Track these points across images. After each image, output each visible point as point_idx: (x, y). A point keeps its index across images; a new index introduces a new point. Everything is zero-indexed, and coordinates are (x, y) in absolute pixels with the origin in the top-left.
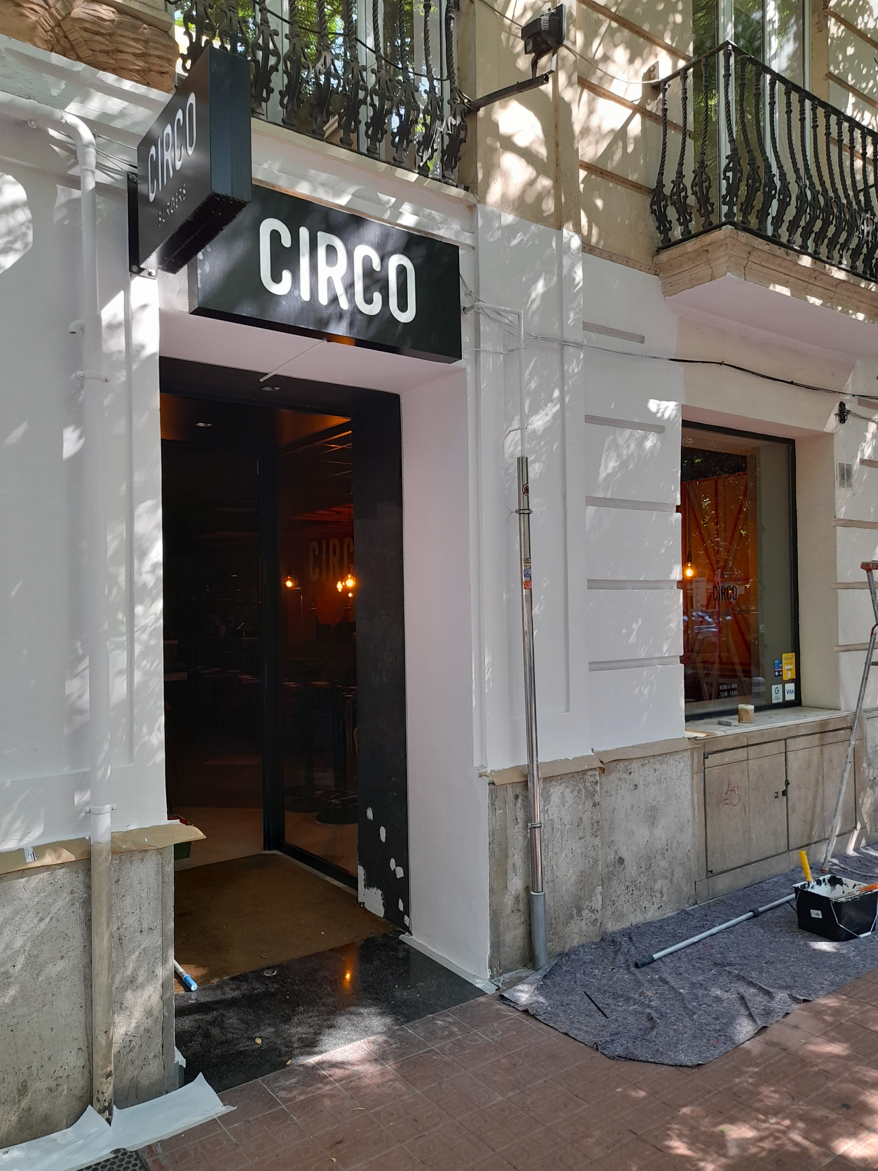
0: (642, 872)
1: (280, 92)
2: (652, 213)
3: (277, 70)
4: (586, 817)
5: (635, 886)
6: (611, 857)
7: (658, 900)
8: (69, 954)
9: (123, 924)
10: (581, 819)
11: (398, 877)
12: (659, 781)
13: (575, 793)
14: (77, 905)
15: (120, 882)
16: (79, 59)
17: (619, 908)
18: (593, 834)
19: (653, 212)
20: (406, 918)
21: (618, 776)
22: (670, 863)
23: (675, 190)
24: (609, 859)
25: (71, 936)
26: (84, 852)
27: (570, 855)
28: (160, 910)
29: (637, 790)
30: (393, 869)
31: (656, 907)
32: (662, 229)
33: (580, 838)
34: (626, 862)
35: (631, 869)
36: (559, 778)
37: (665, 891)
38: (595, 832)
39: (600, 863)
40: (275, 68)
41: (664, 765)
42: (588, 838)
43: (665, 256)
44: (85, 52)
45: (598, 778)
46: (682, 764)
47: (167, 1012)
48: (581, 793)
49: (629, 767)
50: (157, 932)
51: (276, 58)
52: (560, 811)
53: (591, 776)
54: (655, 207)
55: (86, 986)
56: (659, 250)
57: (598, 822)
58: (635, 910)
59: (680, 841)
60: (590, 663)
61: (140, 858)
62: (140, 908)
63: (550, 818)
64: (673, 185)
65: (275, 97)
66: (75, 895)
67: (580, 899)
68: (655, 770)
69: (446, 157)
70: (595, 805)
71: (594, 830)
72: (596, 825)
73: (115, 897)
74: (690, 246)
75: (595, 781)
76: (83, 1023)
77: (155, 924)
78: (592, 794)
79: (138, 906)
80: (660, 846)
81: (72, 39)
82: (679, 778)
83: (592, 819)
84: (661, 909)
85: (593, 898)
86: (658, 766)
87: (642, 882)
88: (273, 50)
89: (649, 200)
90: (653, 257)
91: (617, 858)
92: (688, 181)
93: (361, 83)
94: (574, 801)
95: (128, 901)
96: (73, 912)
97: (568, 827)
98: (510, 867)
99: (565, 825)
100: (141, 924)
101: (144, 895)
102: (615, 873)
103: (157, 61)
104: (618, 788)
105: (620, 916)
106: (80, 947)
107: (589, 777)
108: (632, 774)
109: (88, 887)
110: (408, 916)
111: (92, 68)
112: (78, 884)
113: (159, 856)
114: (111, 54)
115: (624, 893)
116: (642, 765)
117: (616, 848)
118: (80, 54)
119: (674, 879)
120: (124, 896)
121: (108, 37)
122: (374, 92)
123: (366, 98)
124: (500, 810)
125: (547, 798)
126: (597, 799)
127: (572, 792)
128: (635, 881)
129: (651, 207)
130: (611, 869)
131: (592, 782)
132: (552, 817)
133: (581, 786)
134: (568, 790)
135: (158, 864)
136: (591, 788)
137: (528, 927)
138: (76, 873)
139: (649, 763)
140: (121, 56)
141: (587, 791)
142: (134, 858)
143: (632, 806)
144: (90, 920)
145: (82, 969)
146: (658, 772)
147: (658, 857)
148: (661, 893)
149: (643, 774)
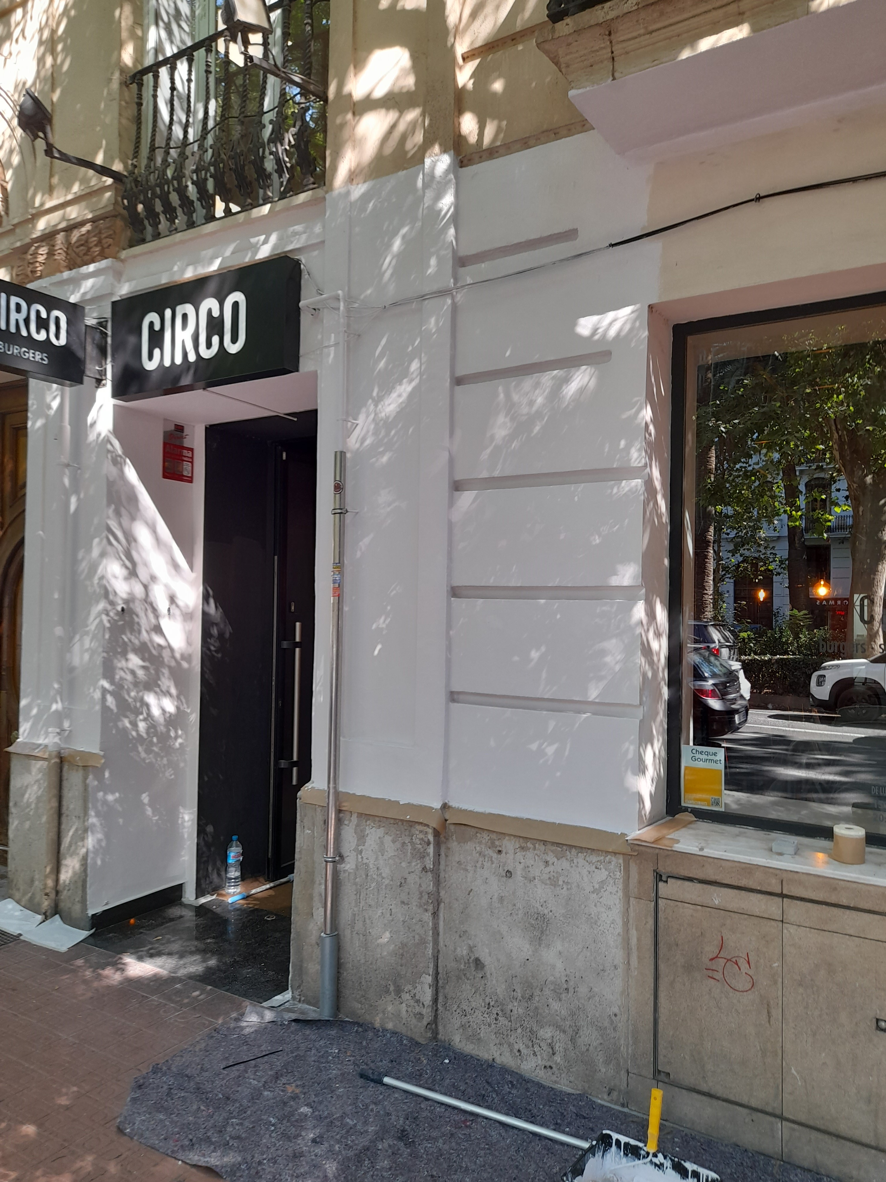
4: (413, 879)
6: (463, 952)
10: (402, 879)
13: (398, 845)
17: (474, 1025)
21: (478, 849)
27: (388, 916)
28: (83, 807)
29: (510, 880)
31: (541, 1062)
33: (403, 903)
34: (487, 970)
35: (496, 984)
36: (377, 819)
37: (559, 1049)
38: (425, 904)
39: (430, 946)
42: (414, 908)
45: (431, 837)
46: (605, 871)
48: (406, 847)
49: (497, 843)
50: (82, 821)
52: (377, 859)
53: (421, 832)
57: (429, 894)
58: (499, 1044)
61: (76, 769)
63: (365, 861)
67: (400, 975)
70: (423, 869)
71: (423, 901)
72: (425, 896)
75: (426, 840)
78: (420, 855)
83: (420, 885)
85: (418, 986)
86: (551, 858)
91: (472, 957)
94: (396, 853)
97: (387, 882)
101: (77, 794)
102: (469, 976)
104: (479, 865)
107: (417, 833)
108: (503, 854)
113: (84, 771)
116: (522, 848)
119: (580, 1042)
125: (362, 838)
126: (429, 863)
127: (394, 841)
128: (503, 1005)
132: (368, 861)
134: (388, 839)
135: (83, 776)
136: (420, 846)
139: (535, 849)
143: (501, 899)
146: (551, 868)
147: (547, 992)
148: (551, 1046)
149: (522, 861)
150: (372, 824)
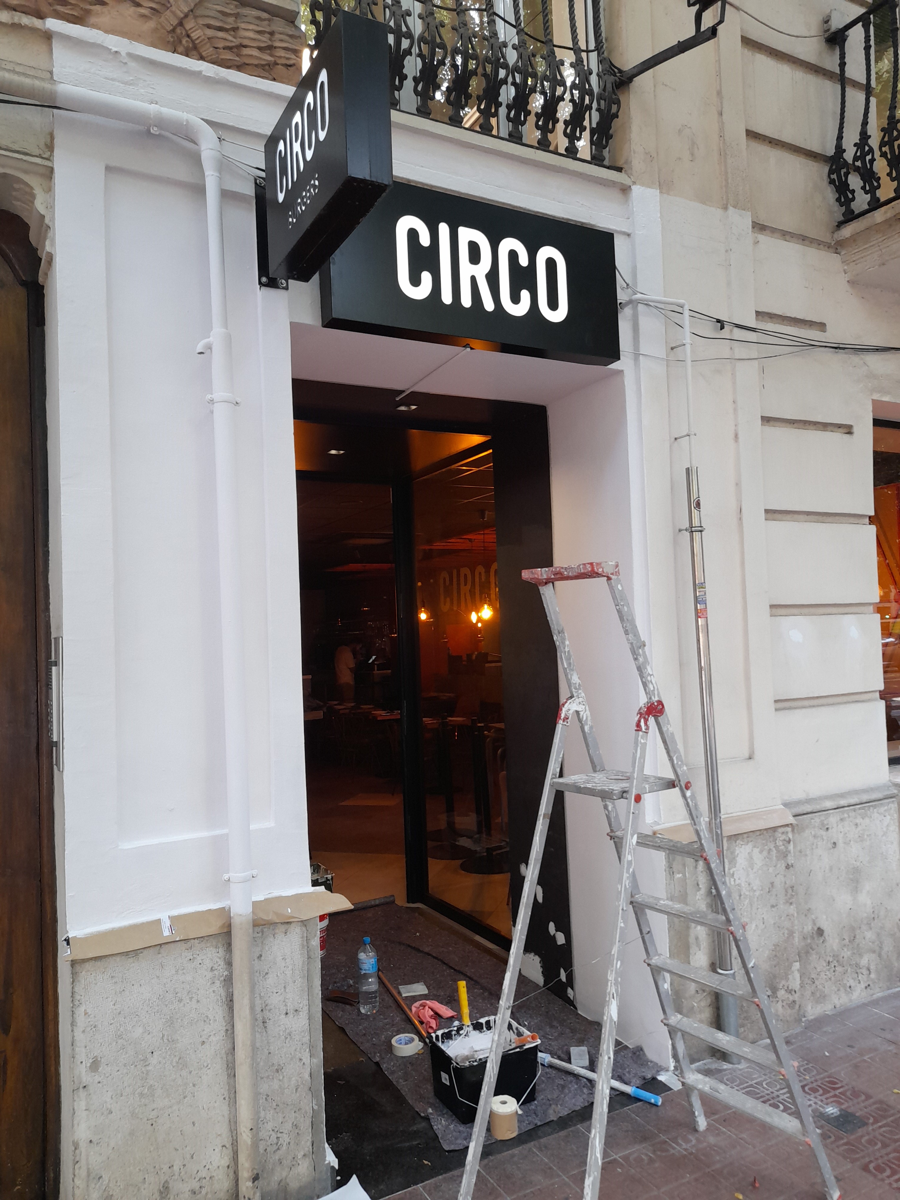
0: (845, 945)
1: (415, 79)
2: (830, 183)
3: (411, 54)
4: (778, 882)
5: (838, 961)
6: (809, 928)
7: (865, 977)
8: (210, 1040)
9: (267, 1005)
10: (772, 884)
11: (559, 943)
12: (861, 838)
13: (765, 853)
14: (218, 983)
15: (262, 958)
16: (202, 58)
17: (820, 987)
18: (787, 902)
19: (832, 182)
20: (569, 990)
21: (813, 833)
22: (878, 935)
23: (858, 154)
24: (805, 930)
25: (211, 1017)
26: (224, 924)
27: (762, 926)
28: (306, 989)
29: (835, 849)
30: (552, 934)
31: (863, 985)
32: (843, 200)
33: (773, 906)
34: (826, 934)
35: (833, 942)
36: (745, 835)
37: (872, 967)
38: (790, 899)
39: (796, 935)
40: (408, 52)
41: (867, 820)
42: (782, 906)
43: (847, 231)
44: (207, 50)
45: (790, 835)
46: (888, 817)
47: (316, 1104)
48: (771, 853)
49: (825, 822)
50: (304, 1015)
51: (409, 40)
52: (748, 875)
53: (783, 833)
54: (834, 176)
55: (229, 1075)
56: (840, 225)
57: (792, 887)
58: (838, 990)
59: (889, 908)
60: (776, 701)
61: (284, 930)
62: (285, 987)
63: (737, 882)
64: (856, 148)
65: (409, 84)
66: (216, 972)
67: (775, 977)
68: (857, 825)
69: (596, 136)
70: (788, 867)
71: (789, 896)
72: (790, 891)
73: (258, 974)
74: (879, 216)
75: (788, 839)
76: (226, 1116)
77: (301, 1005)
78: (784, 855)
79: (283, 985)
80: (865, 915)
81: (194, 38)
82: (885, 834)
83: (785, 883)
84: (868, 989)
85: (790, 977)
86: (859, 820)
87: (846, 957)
88: (406, 32)
89: (826, 169)
90: (833, 233)
91: (816, 929)
92: (874, 142)
93: (502, 60)
94: (764, 862)
95: (271, 980)
96: (214, 991)
97: (757, 893)
98: (692, 940)
99: (755, 891)
100: (286, 1005)
101: (289, 973)
102: (814, 946)
103: (282, 53)
104: (814, 847)
105: (820, 998)
106: (222, 1032)
107: (780, 835)
108: (830, 830)
109: (229, 964)
110: (572, 989)
111: (216, 66)
112: (218, 960)
113: (304, 929)
114: (235, 50)
115: (824, 969)
116: (842, 820)
117: (813, 917)
118: (204, 54)
119: (883, 953)
120: (267, 973)
121: (232, 33)
122: (516, 69)
123: (507, 76)
124: (679, 873)
125: (732, 860)
126: (791, 860)
127: (761, 852)
128: (837, 956)
129: (829, 176)
130: (809, 941)
131: (784, 840)
132: (739, 881)
133: (772, 846)
134: (756, 851)
135: (302, 937)
136: (783, 847)
137: (715, 1010)
138: (216, 948)
139: (849, 817)
140: (246, 51)
141: (778, 851)
142: (277, 931)
143: (831, 869)
144: (231, 1001)
145: (224, 1056)
146: (860, 828)
147: (864, 927)
148: (869, 970)
149: (842, 830)
150: (742, 843)
